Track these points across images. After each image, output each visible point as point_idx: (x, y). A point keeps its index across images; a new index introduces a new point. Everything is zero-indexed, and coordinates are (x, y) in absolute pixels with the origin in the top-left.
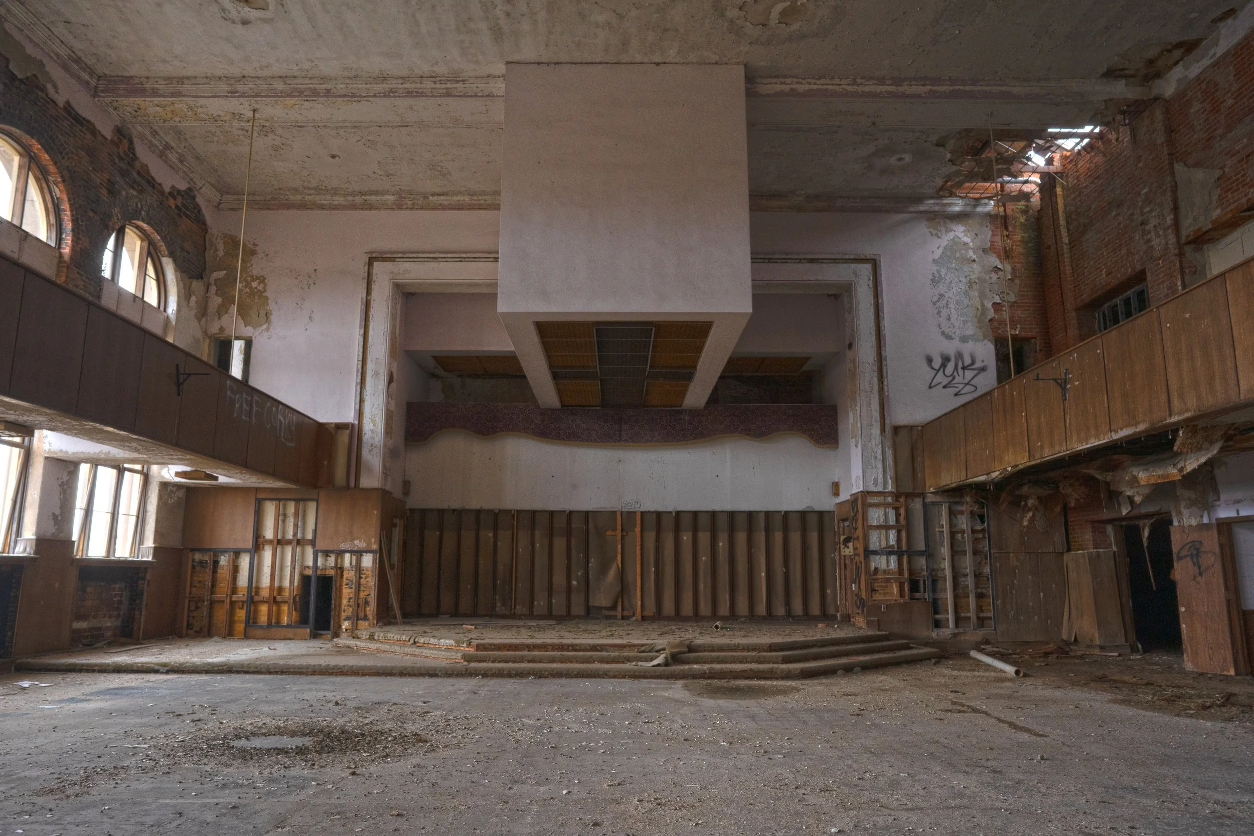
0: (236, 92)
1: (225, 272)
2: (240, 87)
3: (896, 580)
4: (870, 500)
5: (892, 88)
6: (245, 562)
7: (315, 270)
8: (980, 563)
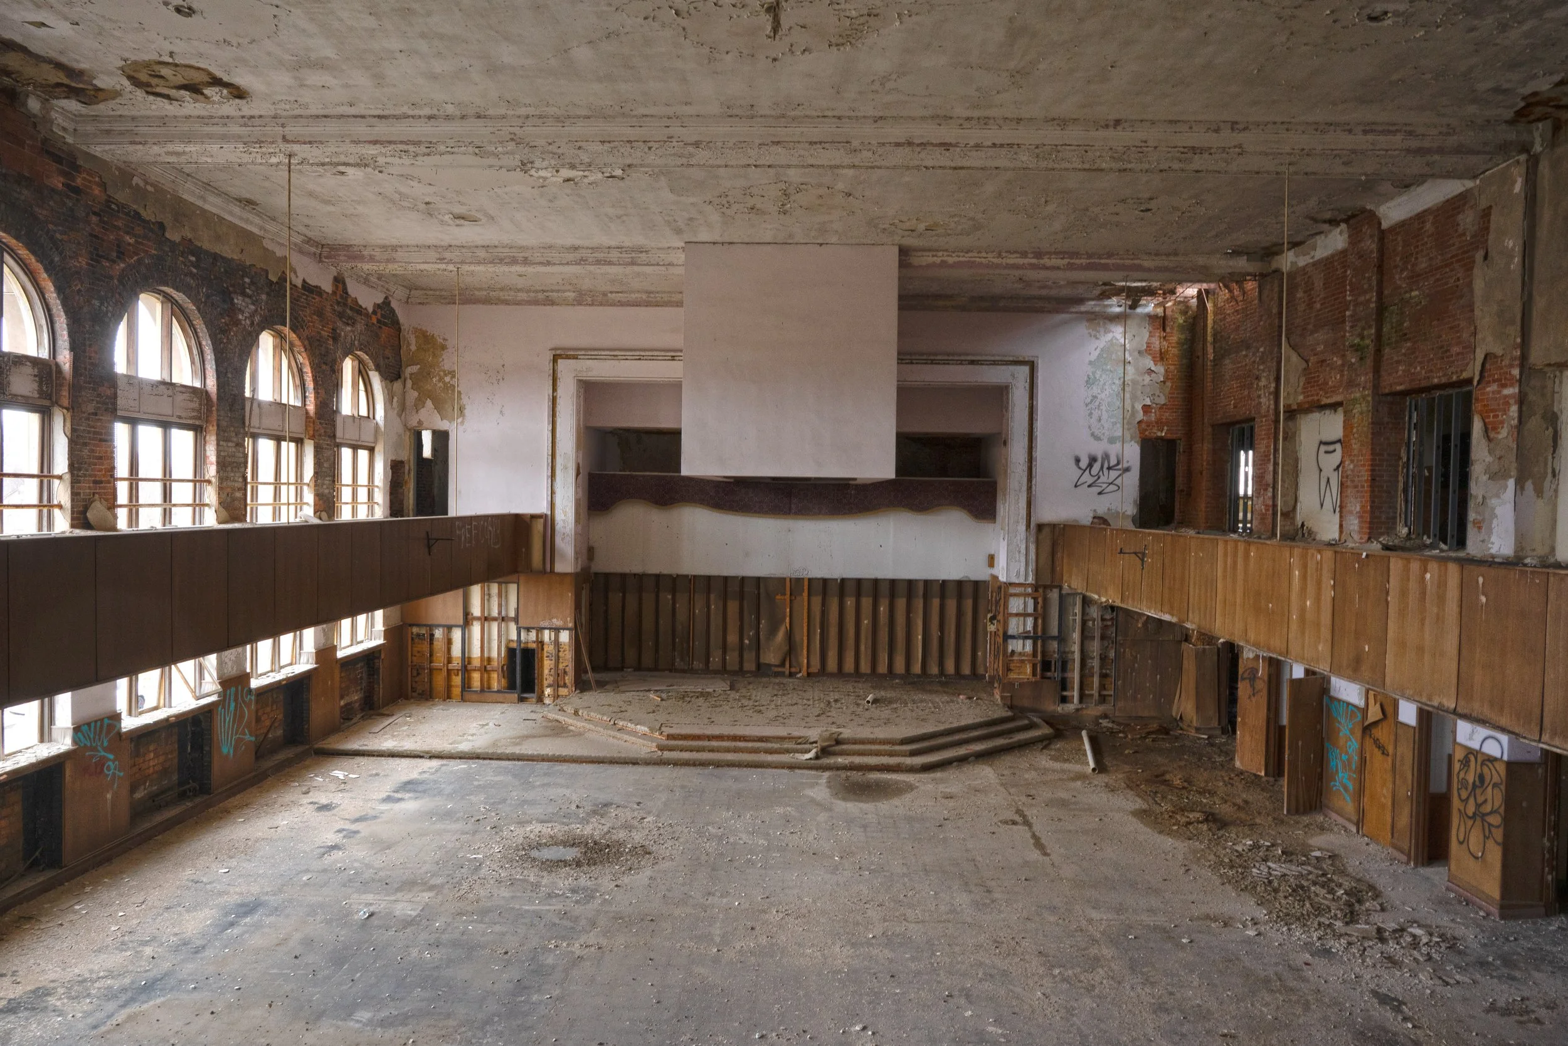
0: (444, 259)
1: (419, 366)
2: (447, 255)
3: (1029, 661)
4: (1012, 590)
5: (1034, 261)
6: (457, 635)
7: (503, 366)
8: (1107, 647)
